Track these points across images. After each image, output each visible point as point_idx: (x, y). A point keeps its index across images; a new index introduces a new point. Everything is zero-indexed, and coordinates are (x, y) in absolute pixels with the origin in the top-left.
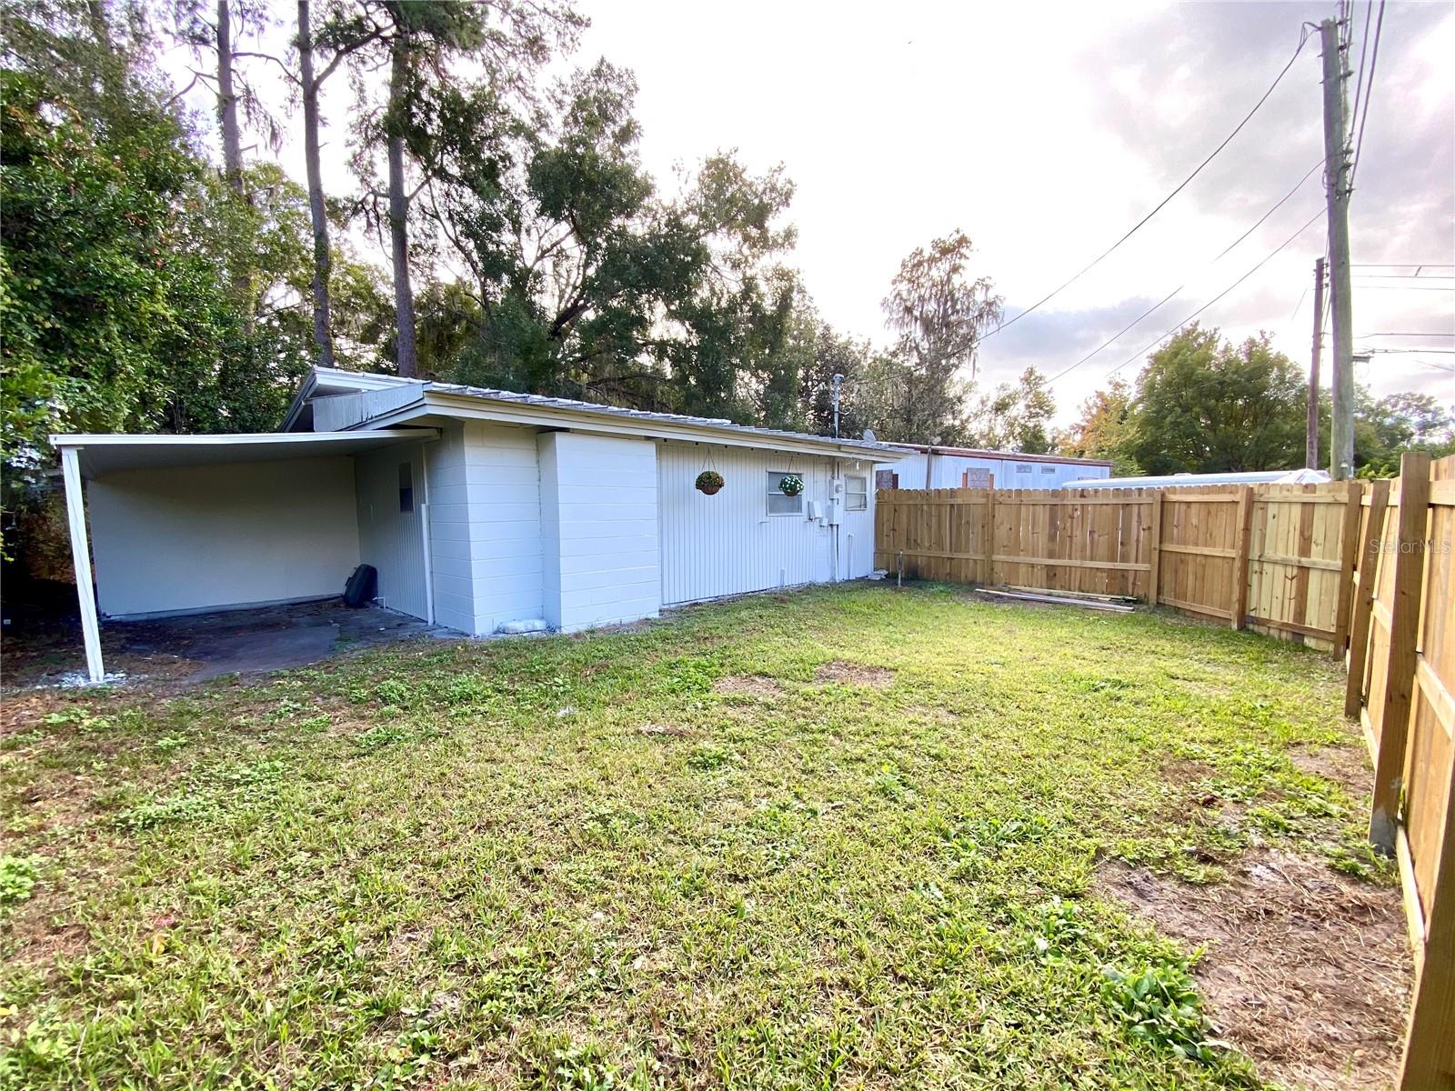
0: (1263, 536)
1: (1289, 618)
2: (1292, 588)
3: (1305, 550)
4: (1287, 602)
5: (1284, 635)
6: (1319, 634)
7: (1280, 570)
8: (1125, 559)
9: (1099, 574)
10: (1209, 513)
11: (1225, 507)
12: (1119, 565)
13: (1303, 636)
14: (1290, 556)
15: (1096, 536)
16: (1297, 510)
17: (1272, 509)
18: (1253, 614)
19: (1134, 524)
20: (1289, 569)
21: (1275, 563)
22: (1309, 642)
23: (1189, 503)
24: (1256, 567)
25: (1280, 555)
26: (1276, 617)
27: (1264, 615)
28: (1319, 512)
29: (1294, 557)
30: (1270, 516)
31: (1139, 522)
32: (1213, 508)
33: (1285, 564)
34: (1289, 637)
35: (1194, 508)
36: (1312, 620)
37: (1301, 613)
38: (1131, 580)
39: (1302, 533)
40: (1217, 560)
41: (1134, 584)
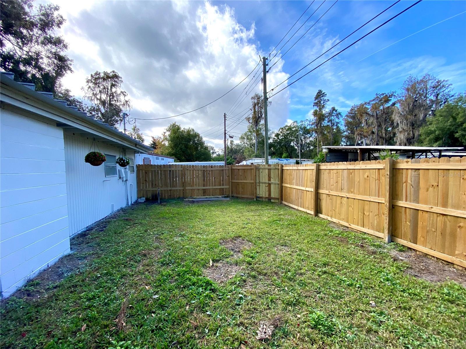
0: (259, 177)
1: (267, 196)
2: (267, 188)
3: (269, 180)
4: (266, 192)
5: (266, 200)
6: (274, 198)
7: (264, 185)
8: (223, 185)
9: (217, 190)
10: (245, 172)
11: (249, 170)
12: (222, 187)
13: (271, 199)
14: (266, 181)
15: (216, 179)
16: (267, 171)
17: (261, 170)
18: (258, 196)
19: (225, 175)
20: (266, 184)
21: (263, 183)
22: (272, 201)
23: (239, 169)
24: (258, 184)
25: (264, 181)
26: (264, 196)
27: (261, 196)
28: (272, 171)
29: (267, 181)
30: (261, 172)
31: (226, 175)
32: (245, 170)
33: (265, 183)
34: (268, 200)
35: (240, 170)
36: (273, 195)
37: (270, 194)
38: (225, 191)
39: (268, 176)
40: (248, 184)
41: (226, 192)
